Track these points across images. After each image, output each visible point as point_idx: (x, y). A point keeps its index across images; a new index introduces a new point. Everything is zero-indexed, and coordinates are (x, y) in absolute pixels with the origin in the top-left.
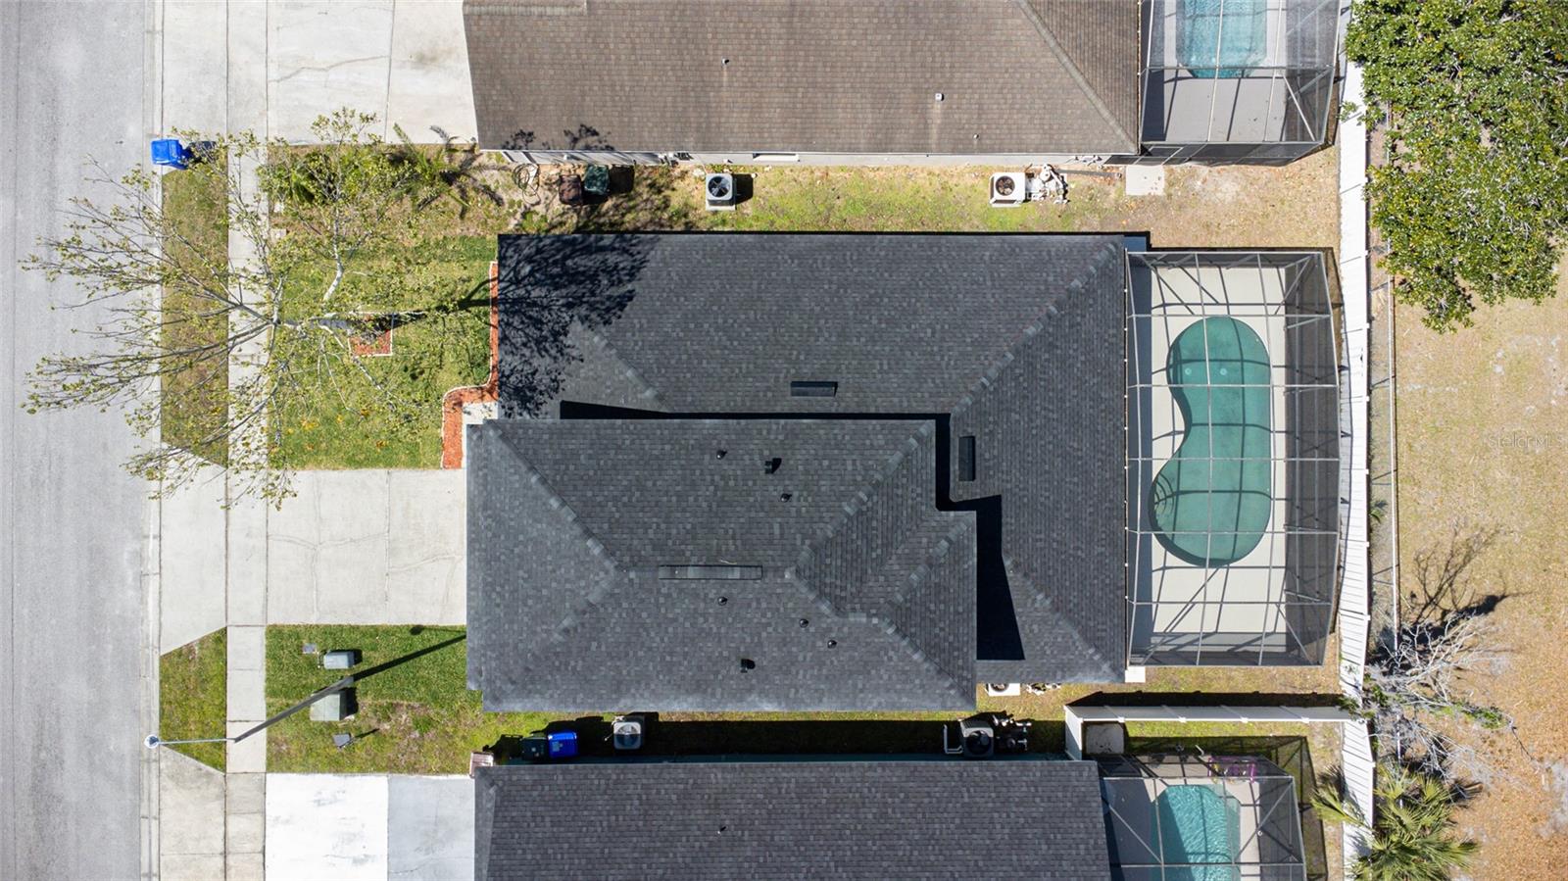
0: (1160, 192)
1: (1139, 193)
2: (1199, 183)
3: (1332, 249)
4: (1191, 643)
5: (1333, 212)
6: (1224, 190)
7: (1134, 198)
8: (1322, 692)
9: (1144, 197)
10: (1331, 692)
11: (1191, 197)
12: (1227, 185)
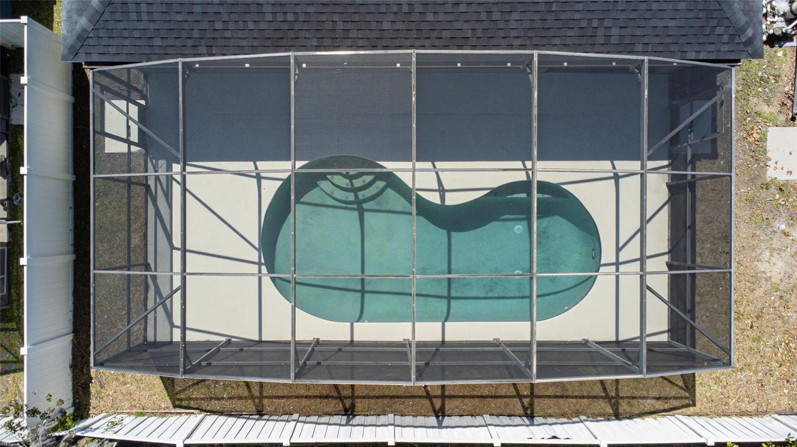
0: (771, 173)
1: (770, 144)
2: (783, 227)
3: (694, 405)
4: (158, 213)
5: (743, 406)
6: (773, 260)
7: (763, 139)
8: (93, 390)
9: (765, 151)
10: (93, 401)
11: (765, 215)
12: (780, 264)
